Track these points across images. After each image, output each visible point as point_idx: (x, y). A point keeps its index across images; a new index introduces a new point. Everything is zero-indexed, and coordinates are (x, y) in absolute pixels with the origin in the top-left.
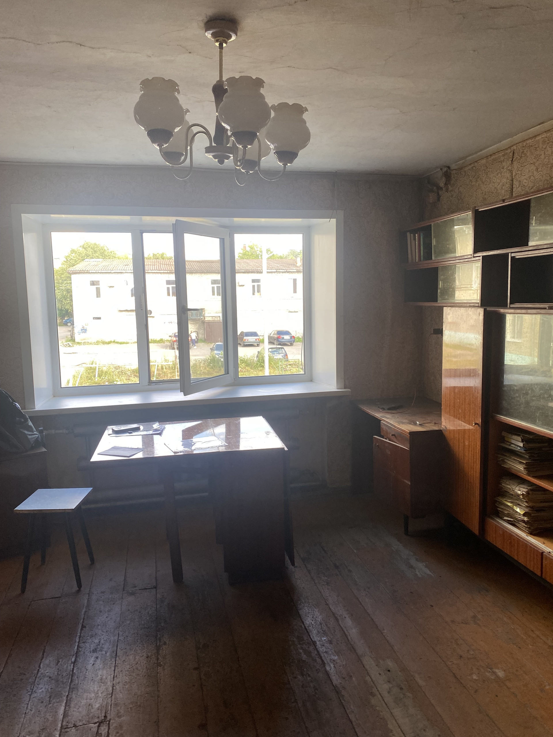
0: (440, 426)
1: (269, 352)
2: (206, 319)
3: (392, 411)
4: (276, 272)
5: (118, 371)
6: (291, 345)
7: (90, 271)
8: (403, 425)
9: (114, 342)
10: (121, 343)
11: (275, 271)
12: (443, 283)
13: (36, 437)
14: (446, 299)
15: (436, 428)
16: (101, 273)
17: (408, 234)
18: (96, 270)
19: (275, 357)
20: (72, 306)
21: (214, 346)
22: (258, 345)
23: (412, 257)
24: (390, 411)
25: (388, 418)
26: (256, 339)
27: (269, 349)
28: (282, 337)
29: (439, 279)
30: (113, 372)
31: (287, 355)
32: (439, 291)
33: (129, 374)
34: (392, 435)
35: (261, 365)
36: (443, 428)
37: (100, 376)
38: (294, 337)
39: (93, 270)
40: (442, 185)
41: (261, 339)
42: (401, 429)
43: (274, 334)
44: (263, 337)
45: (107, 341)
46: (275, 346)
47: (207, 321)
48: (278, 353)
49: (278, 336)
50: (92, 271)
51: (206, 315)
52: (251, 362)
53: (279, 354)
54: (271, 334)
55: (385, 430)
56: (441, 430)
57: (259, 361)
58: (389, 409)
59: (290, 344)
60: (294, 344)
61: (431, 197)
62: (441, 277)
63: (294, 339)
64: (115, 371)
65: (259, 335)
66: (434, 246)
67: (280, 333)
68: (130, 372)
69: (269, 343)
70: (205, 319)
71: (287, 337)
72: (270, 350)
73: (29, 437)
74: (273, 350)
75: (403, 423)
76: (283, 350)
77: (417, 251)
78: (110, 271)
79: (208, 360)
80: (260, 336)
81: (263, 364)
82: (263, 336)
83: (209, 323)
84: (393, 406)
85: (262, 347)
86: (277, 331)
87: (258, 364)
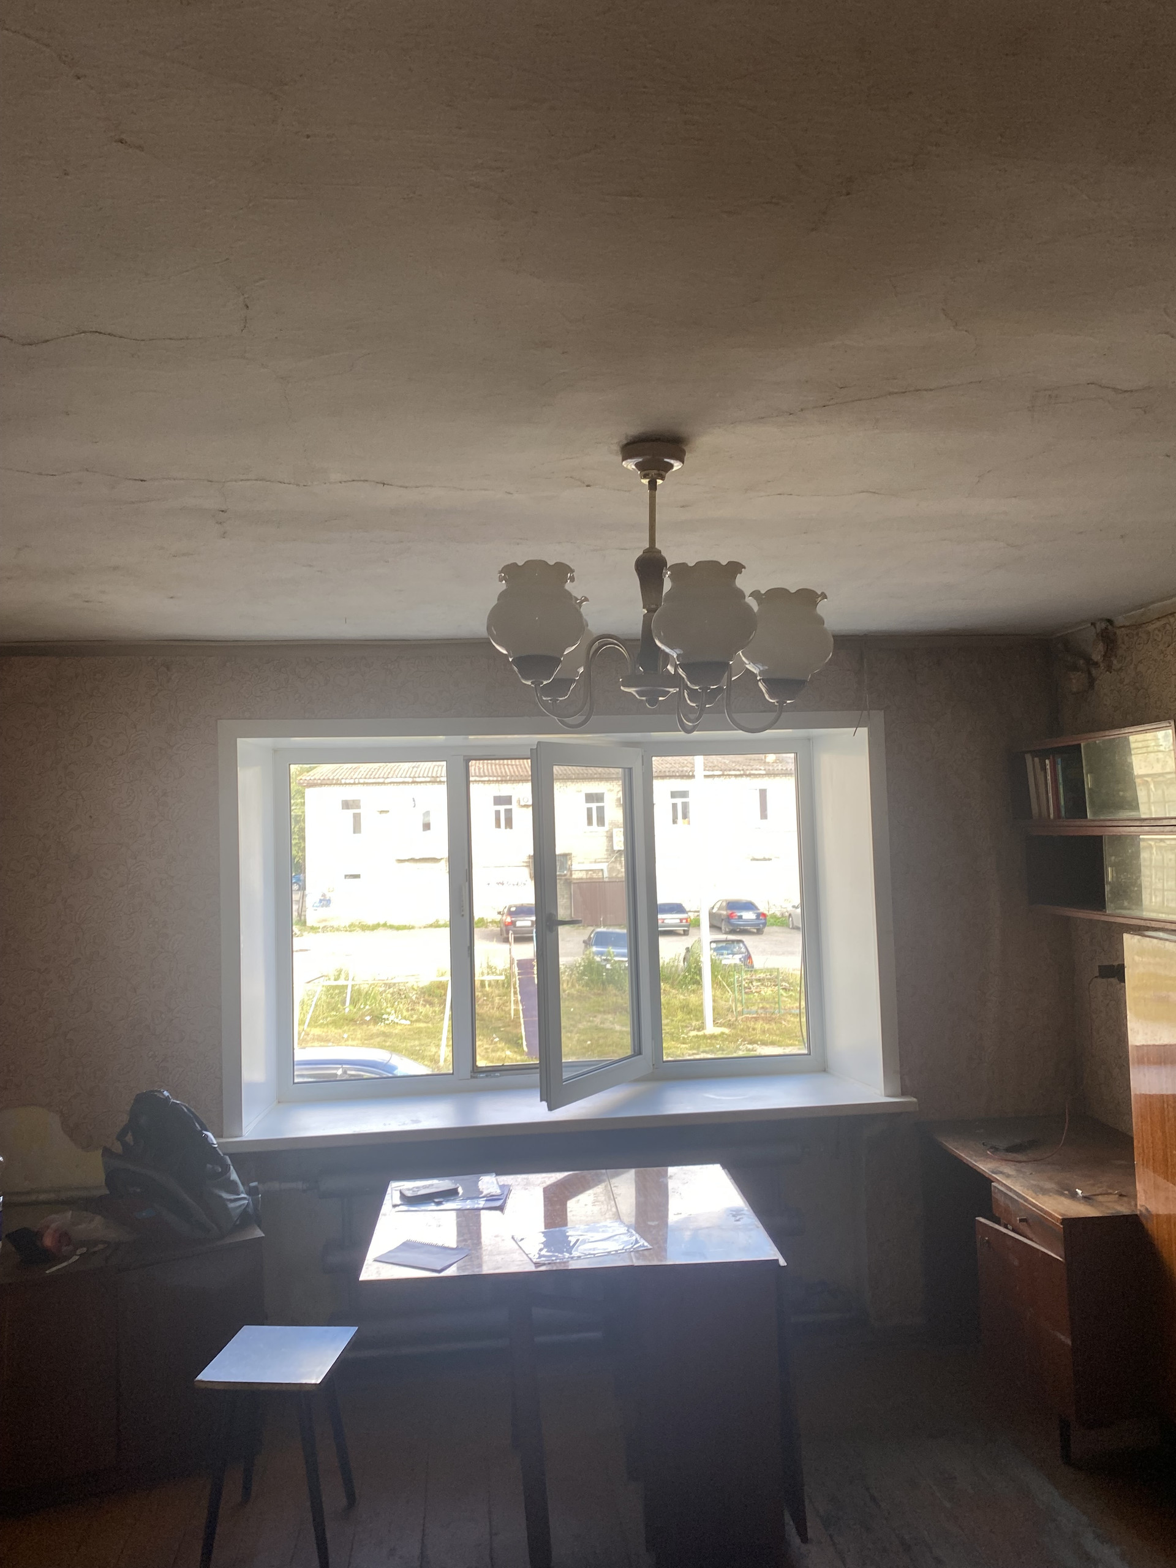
0: (1133, 1203)
1: (711, 949)
2: (574, 876)
3: (1015, 1155)
4: (723, 775)
5: (391, 990)
6: (759, 932)
7: (343, 781)
8: (1046, 1198)
9: (385, 925)
10: (398, 928)
11: (720, 773)
12: (1117, 873)
13: (243, 1204)
14: (1125, 908)
15: (1123, 1209)
16: (364, 784)
17: (1028, 757)
18: (354, 777)
19: (724, 962)
20: (304, 850)
21: (592, 936)
22: (686, 933)
23: (1040, 809)
24: (1011, 1156)
25: (1008, 1176)
26: (681, 920)
27: (711, 942)
28: (739, 914)
29: (1106, 863)
30: (381, 994)
31: (749, 957)
32: (1107, 888)
33: (414, 998)
34: (1021, 1220)
35: (694, 980)
36: (1140, 1211)
37: (354, 1002)
38: (764, 915)
39: (349, 777)
40: (1097, 657)
41: (692, 918)
42: (1042, 1210)
43: (719, 909)
44: (696, 914)
45: (371, 923)
46: (723, 937)
47: (577, 879)
48: (729, 952)
49: (730, 912)
50: (348, 781)
51: (574, 867)
52: (671, 973)
53: (734, 954)
54: (713, 908)
55: (1002, 1204)
56: (1137, 1215)
57: (689, 971)
58: (1010, 1150)
59: (755, 931)
60: (766, 929)
61: (1074, 681)
62: (1110, 859)
63: (765, 919)
64: (385, 991)
65: (687, 910)
66: (1090, 790)
67: (735, 906)
68: (417, 994)
69: (710, 927)
70: (571, 875)
71: (748, 915)
72: (714, 945)
73: (231, 1205)
74: (720, 945)
75: (1045, 1192)
76: (741, 945)
77: (1050, 795)
78: (381, 780)
79: (579, 966)
80: (690, 911)
81: (698, 978)
82: (698, 912)
83: (580, 883)
84: (1017, 1141)
85: (696, 938)
86: (726, 901)
87: (686, 976)
